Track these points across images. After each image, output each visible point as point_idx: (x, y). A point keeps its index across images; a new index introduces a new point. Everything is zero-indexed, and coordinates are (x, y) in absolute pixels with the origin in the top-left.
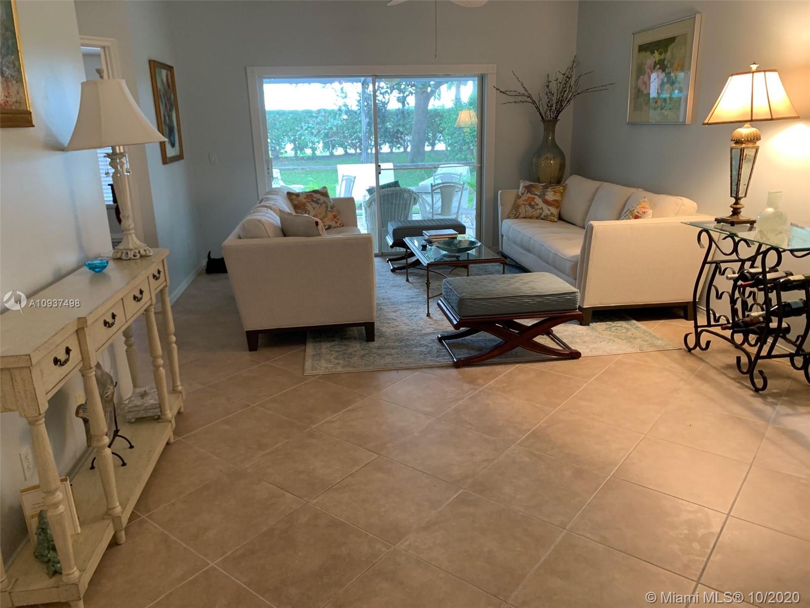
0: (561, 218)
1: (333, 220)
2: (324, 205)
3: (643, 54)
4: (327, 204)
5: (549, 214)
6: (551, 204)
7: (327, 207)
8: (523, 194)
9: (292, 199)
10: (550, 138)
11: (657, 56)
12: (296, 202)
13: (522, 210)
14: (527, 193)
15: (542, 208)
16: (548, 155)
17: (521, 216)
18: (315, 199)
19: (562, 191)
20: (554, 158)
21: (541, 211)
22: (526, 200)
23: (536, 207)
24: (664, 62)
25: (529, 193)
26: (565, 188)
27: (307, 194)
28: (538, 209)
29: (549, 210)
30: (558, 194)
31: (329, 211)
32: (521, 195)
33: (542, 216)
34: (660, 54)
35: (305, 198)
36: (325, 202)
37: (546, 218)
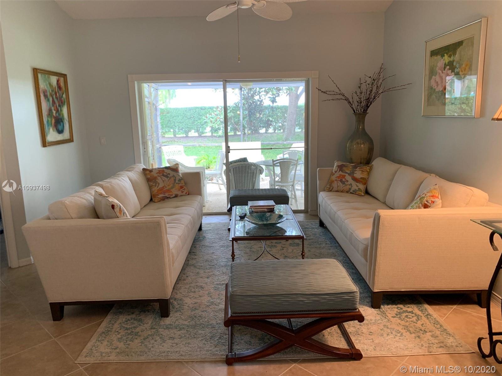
0: (367, 192)
1: (179, 190)
2: (172, 179)
3: (435, 58)
4: (175, 177)
5: (357, 189)
6: (359, 181)
7: (175, 180)
8: (336, 172)
9: (146, 174)
10: (361, 127)
11: (446, 59)
12: (149, 176)
13: (335, 185)
14: (339, 171)
15: (351, 184)
16: (359, 141)
17: (333, 190)
18: (165, 174)
19: (368, 170)
20: (363, 143)
21: (350, 187)
22: (338, 177)
23: (346, 183)
24: (453, 63)
25: (340, 172)
26: (371, 169)
27: (160, 169)
28: (347, 184)
29: (357, 186)
30: (365, 173)
31: (177, 183)
32: (334, 172)
33: (351, 191)
34: (450, 56)
35: (157, 173)
36: (174, 176)
37: (354, 193)
